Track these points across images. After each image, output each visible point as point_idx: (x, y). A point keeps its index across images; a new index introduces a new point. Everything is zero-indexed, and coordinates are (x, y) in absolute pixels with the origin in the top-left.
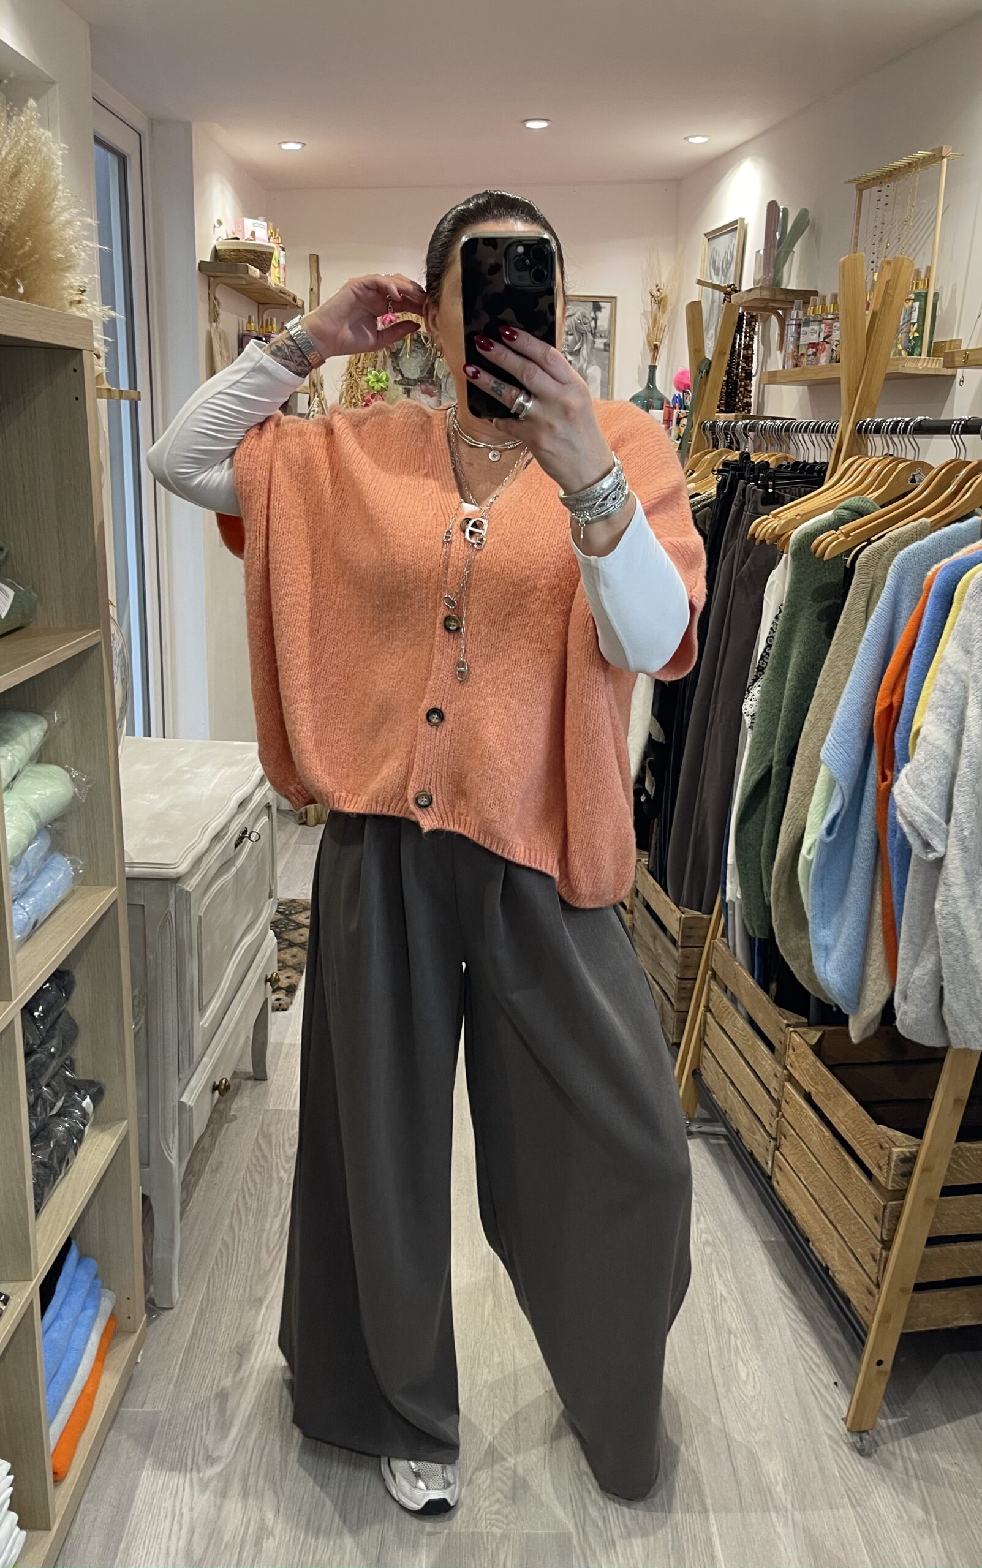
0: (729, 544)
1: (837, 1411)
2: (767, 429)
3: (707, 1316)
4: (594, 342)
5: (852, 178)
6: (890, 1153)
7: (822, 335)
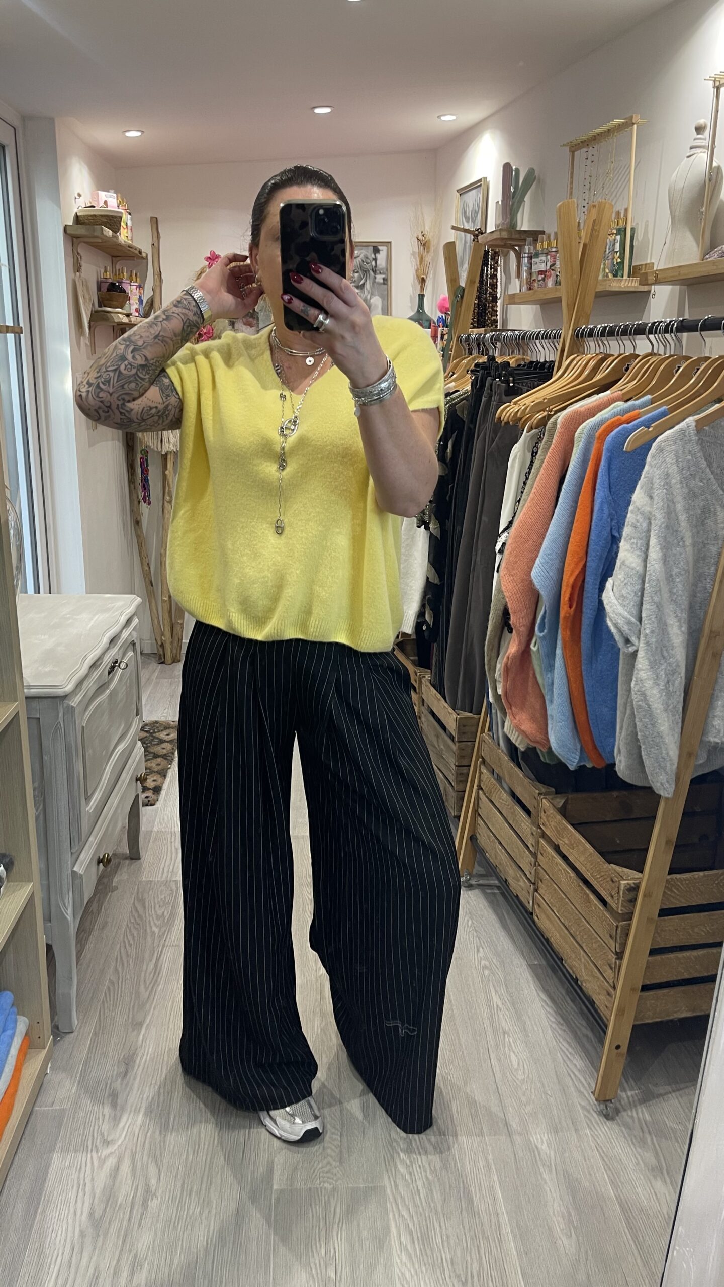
0: (481, 427)
1: (588, 1088)
2: (508, 338)
3: (487, 1022)
4: (375, 278)
5: (565, 143)
6: (620, 885)
7: (549, 264)
